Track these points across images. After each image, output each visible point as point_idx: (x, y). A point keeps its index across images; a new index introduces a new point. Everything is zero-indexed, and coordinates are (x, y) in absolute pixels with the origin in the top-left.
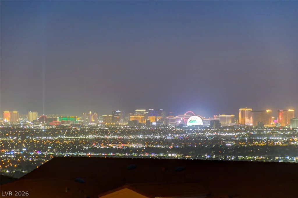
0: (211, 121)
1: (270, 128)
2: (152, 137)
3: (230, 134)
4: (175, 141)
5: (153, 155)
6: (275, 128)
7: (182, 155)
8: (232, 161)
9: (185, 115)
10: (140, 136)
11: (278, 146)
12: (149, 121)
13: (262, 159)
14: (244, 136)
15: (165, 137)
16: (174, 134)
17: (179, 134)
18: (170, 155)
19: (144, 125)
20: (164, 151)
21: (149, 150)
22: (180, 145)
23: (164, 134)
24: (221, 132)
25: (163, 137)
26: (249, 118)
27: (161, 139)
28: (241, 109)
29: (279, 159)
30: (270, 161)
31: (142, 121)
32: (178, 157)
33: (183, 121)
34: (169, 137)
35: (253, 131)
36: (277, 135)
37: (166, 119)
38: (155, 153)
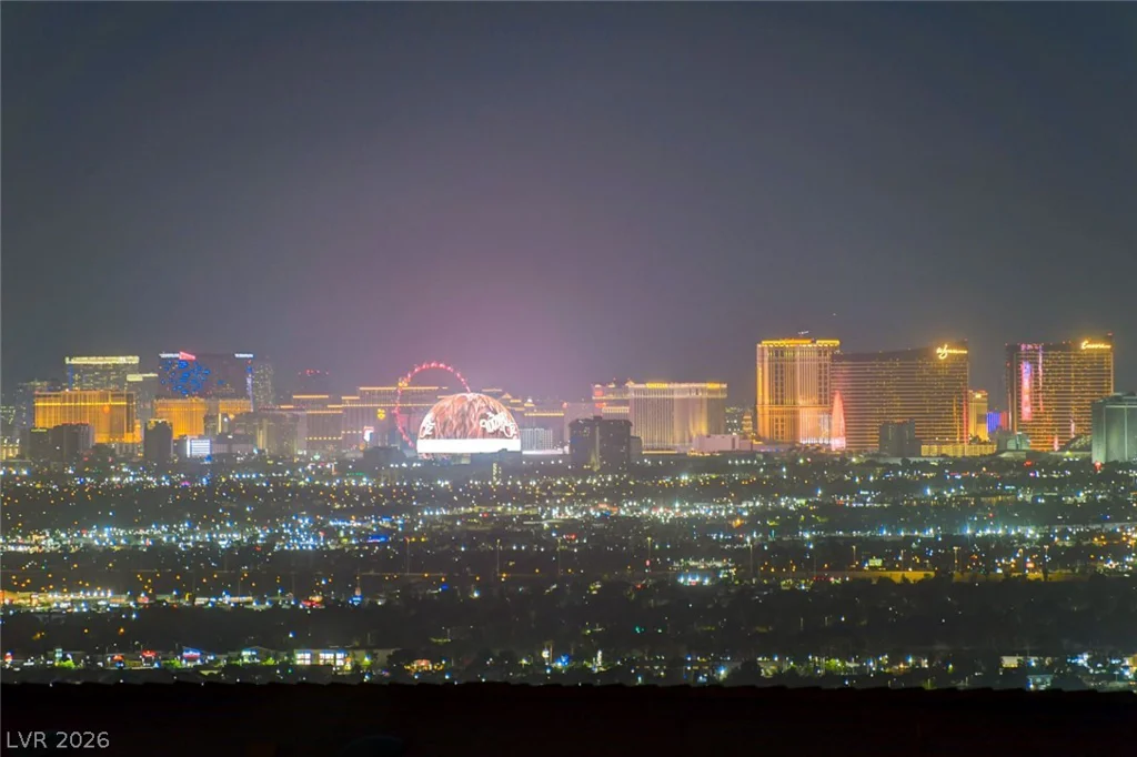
0: (575, 425)
1: (961, 464)
2: (186, 536)
3: (704, 510)
4: (341, 566)
5: (188, 659)
6: (993, 462)
7: (383, 655)
8: (715, 688)
9: (403, 384)
10: (104, 536)
11: (1015, 586)
12: (164, 430)
13: (916, 672)
14: (790, 521)
15: (272, 539)
16: (330, 513)
17: (360, 512)
18: (303, 658)
19: (128, 456)
20: (272, 630)
21: (161, 628)
22: (371, 588)
23: (263, 517)
24: (639, 494)
25: (262, 534)
26: (825, 402)
27: (245, 552)
28: (765, 344)
29: (1024, 669)
30: (963, 684)
31: (116, 429)
32: (356, 667)
33: (388, 428)
34: (302, 537)
35: (851, 489)
36: (1008, 512)
37: (278, 419)
38: (205, 648)
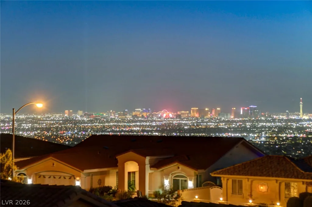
0: (176, 115)
1: (208, 118)
2: (145, 124)
3: (187, 122)
4: (157, 126)
5: (145, 133)
6: (210, 118)
7: (161, 133)
8: (187, 136)
9: (162, 112)
10: (138, 124)
11: (212, 128)
12: (143, 115)
13: (204, 135)
14: (194, 123)
15: (152, 124)
16: (156, 122)
17: (159, 122)
18: (154, 134)
19: (140, 117)
20: (151, 131)
21: (143, 131)
22: (160, 128)
23: (151, 122)
24: (182, 121)
25: (151, 124)
26: (197, 113)
27: (150, 125)
28: (192, 108)
29: (213, 135)
30: (208, 136)
31: (139, 115)
32: (159, 134)
33: (161, 115)
34: (154, 124)
35: (199, 120)
36: (212, 122)
37: (152, 114)
38: (147, 133)
